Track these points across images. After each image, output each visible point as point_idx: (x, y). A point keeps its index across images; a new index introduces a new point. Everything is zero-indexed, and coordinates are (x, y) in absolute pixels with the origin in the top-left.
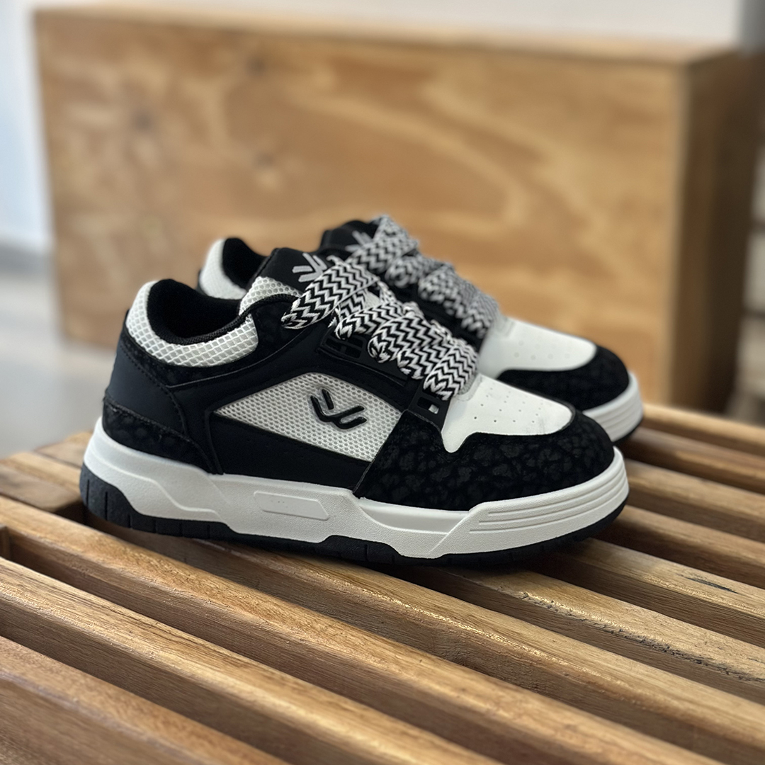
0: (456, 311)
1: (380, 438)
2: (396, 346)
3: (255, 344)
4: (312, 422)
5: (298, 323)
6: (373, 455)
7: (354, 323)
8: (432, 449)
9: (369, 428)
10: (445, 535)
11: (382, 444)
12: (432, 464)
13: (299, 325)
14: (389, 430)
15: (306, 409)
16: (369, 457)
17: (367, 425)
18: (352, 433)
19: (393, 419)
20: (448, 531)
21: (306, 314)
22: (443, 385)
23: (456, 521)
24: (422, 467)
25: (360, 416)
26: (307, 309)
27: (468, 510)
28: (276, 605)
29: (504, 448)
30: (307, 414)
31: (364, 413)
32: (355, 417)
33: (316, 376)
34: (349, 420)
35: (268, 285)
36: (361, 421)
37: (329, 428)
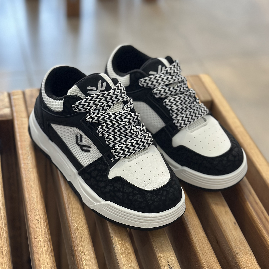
0: (173, 115)
1: (91, 160)
2: (107, 132)
3: (62, 110)
4: (74, 143)
5: (77, 109)
6: (86, 165)
7: (94, 118)
8: (104, 174)
9: (90, 155)
10: (95, 204)
11: (91, 163)
12: (101, 179)
13: (77, 110)
14: (96, 159)
15: (74, 138)
16: (84, 165)
17: (90, 153)
18: (84, 153)
19: (98, 156)
20: (97, 203)
21: (80, 108)
22: (117, 154)
23: (100, 202)
24: (98, 178)
25: (89, 149)
26: (81, 106)
27: (105, 200)
28: (37, 196)
29: (125, 187)
30: (73, 140)
31: (90, 149)
32: (87, 149)
33: (79, 129)
34: (85, 149)
35: (76, 90)
36: (88, 151)
37: (78, 148)
